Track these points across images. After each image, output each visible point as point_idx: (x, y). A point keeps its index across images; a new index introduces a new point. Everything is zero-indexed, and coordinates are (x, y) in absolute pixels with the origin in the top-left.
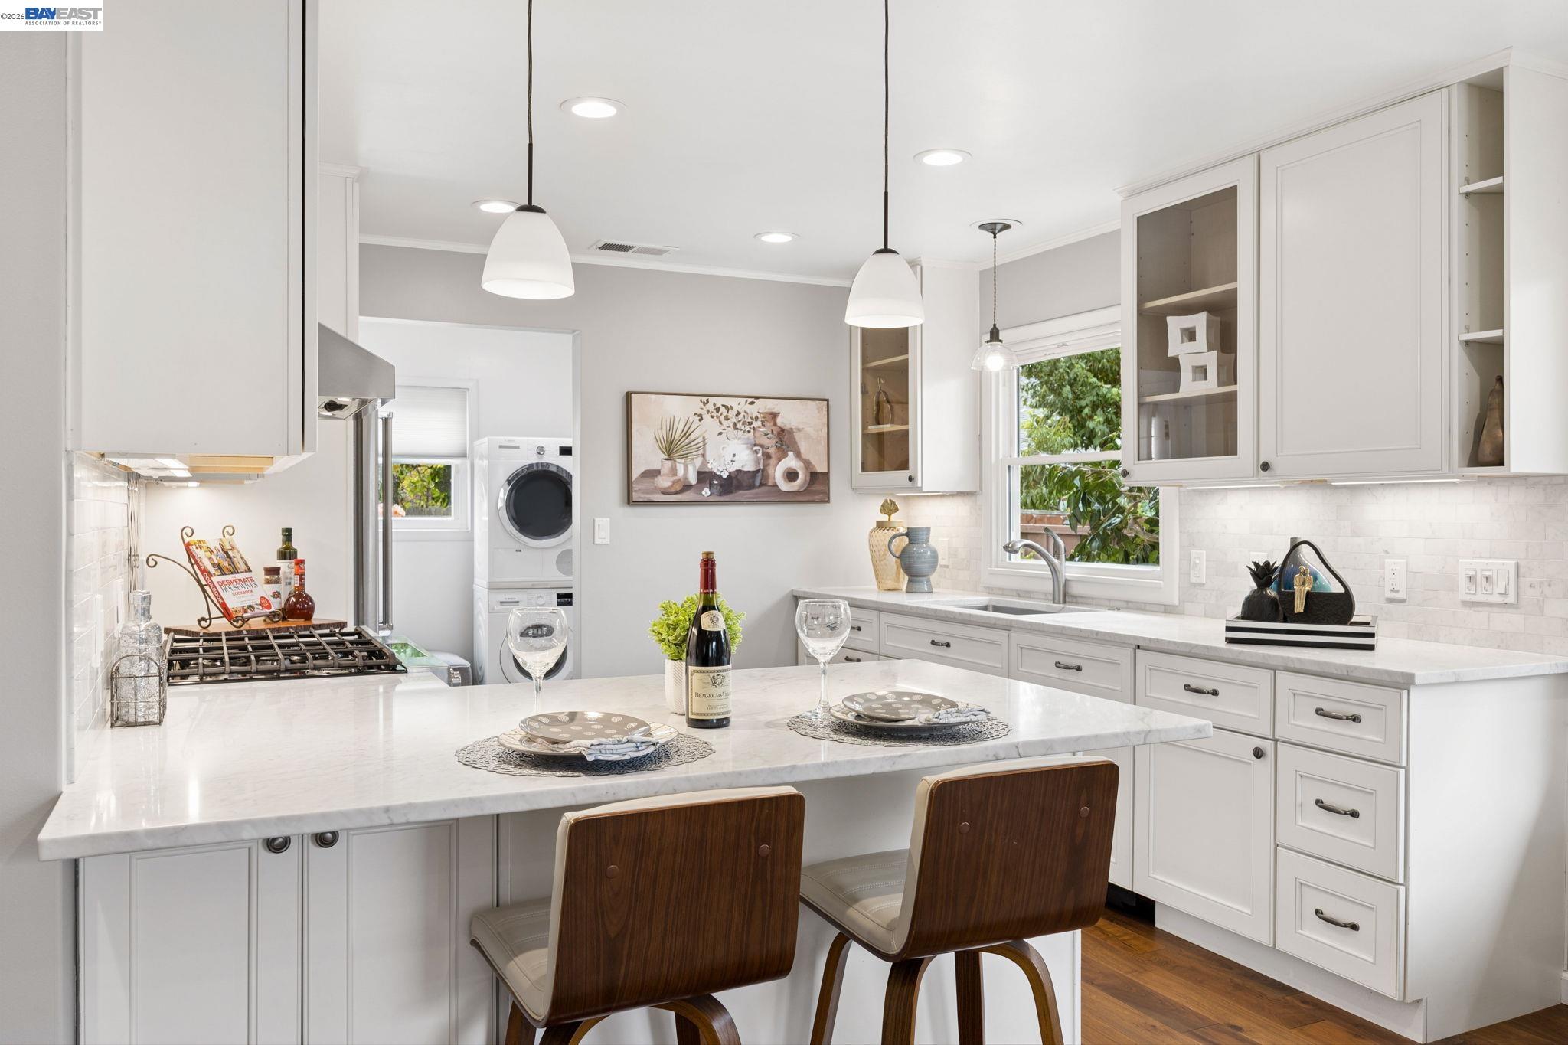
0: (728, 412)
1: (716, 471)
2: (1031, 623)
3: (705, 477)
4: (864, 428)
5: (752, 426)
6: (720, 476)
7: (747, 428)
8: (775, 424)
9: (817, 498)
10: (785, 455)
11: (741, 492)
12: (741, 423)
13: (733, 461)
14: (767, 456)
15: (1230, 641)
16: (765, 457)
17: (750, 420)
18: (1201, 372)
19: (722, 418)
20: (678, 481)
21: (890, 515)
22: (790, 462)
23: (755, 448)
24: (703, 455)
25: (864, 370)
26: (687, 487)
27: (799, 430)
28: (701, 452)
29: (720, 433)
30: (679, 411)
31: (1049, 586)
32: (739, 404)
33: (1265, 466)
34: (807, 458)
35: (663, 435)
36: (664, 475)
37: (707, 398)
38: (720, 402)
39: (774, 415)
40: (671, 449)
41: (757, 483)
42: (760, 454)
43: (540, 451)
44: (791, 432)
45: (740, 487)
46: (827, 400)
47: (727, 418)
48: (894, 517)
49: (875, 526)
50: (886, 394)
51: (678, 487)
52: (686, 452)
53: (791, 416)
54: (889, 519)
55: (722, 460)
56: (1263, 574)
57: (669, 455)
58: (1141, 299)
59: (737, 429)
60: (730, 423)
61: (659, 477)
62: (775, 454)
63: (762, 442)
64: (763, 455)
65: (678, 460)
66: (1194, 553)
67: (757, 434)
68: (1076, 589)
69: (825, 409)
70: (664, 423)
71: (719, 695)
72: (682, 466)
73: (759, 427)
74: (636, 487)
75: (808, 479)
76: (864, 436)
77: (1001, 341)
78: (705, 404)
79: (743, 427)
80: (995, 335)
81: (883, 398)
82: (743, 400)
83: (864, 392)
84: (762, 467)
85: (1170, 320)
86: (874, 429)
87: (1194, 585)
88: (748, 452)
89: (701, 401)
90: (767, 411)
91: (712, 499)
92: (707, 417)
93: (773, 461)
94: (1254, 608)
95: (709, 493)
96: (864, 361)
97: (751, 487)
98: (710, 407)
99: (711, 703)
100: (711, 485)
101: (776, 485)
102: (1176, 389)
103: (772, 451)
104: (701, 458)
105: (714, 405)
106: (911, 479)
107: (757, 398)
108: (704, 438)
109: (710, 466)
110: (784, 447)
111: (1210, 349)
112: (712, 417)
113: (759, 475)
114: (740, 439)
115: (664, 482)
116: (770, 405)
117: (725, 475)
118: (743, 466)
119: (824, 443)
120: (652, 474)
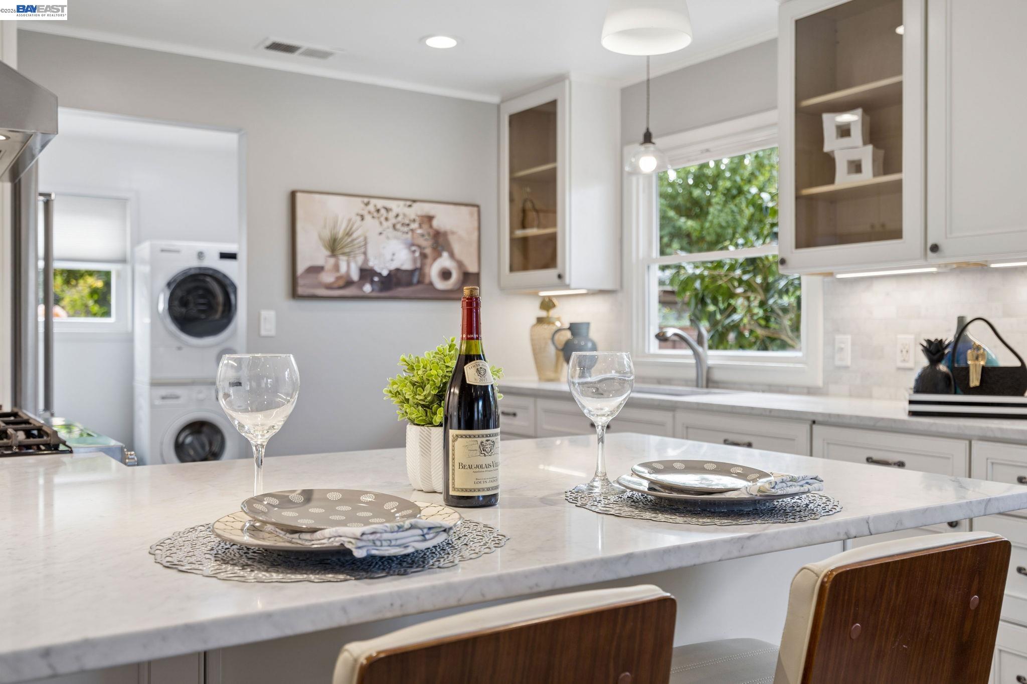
0: (388, 214)
1: (376, 269)
2: (698, 404)
3: (367, 274)
4: (512, 232)
5: (410, 228)
6: (380, 274)
7: (406, 229)
8: (431, 227)
10: (440, 256)
11: (400, 289)
12: (399, 224)
13: (392, 260)
14: (424, 256)
15: (913, 414)
16: (422, 257)
17: (408, 222)
18: (856, 167)
19: (382, 219)
20: (341, 277)
21: (549, 312)
22: (445, 262)
24: (365, 253)
25: (513, 180)
26: (349, 283)
27: (453, 233)
28: (363, 250)
29: (381, 234)
30: (342, 210)
31: (692, 374)
32: (398, 206)
33: (935, 248)
34: (460, 259)
35: (327, 234)
36: (327, 271)
37: (368, 199)
38: (380, 203)
39: (430, 218)
40: (334, 246)
41: (415, 280)
42: (417, 255)
43: (201, 255)
44: (445, 234)
45: (399, 284)
46: (478, 206)
47: (386, 220)
48: (554, 313)
49: (536, 321)
50: (532, 203)
51: (341, 283)
52: (349, 250)
53: (445, 219)
54: (550, 315)
55: (382, 258)
56: (934, 350)
57: (332, 253)
58: (798, 98)
59: (396, 230)
60: (389, 224)
61: (323, 273)
62: (431, 254)
63: (419, 243)
64: (420, 255)
65: (341, 257)
66: (838, 337)
67: (415, 236)
68: (717, 375)
69: (476, 214)
70: (328, 222)
71: (489, 466)
72: (345, 262)
73: (417, 229)
74: (301, 282)
75: (461, 278)
76: (513, 240)
77: (654, 143)
78: (366, 205)
79: (401, 229)
80: (648, 138)
81: (529, 205)
82: (402, 203)
83: (512, 200)
84: (419, 267)
85: (826, 117)
86: (520, 233)
87: (839, 368)
88: (406, 251)
89: (362, 202)
90: (423, 214)
91: (374, 294)
92: (368, 218)
93: (429, 261)
94: (926, 383)
95: (370, 289)
96: (512, 171)
97: (409, 284)
98: (371, 208)
99: (479, 476)
100: (372, 282)
101: (431, 283)
102: (832, 181)
103: (428, 251)
104: (362, 256)
105: (375, 206)
106: (560, 276)
107: (414, 201)
108: (365, 237)
109: (371, 264)
110: (439, 248)
111: (865, 143)
112: (373, 218)
113: (417, 274)
114: (398, 239)
115: (328, 278)
116: (428, 209)
117: (385, 273)
118: (402, 265)
119: (475, 245)
120: (315, 270)
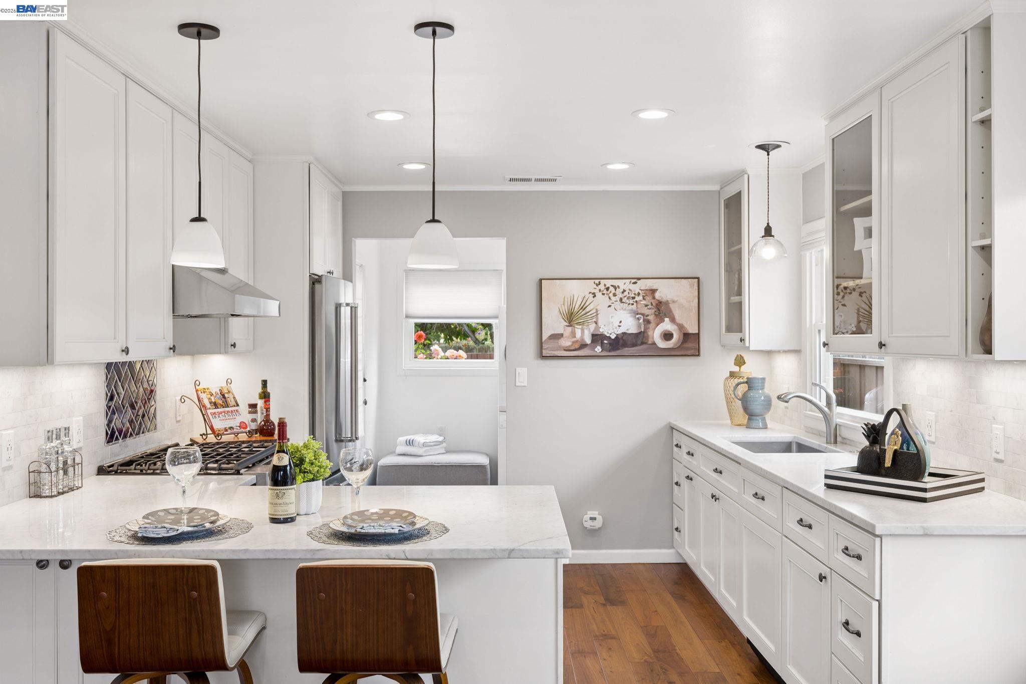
0: (616, 290)
1: (606, 334)
3: (597, 338)
4: (728, 297)
5: (635, 300)
6: (609, 338)
7: (631, 301)
8: (654, 298)
9: (689, 352)
10: (662, 321)
11: (627, 349)
12: (626, 298)
13: (619, 326)
14: (647, 322)
15: (829, 486)
16: (645, 323)
17: (633, 295)
19: (611, 295)
20: (577, 341)
21: (740, 367)
22: (667, 325)
23: (637, 316)
24: (596, 323)
25: (728, 254)
26: (583, 346)
27: (674, 302)
28: (595, 320)
29: (610, 306)
30: (577, 291)
32: (625, 284)
34: (681, 323)
35: (565, 309)
36: (566, 337)
37: (599, 280)
38: (609, 283)
39: (653, 291)
40: (571, 318)
41: (639, 342)
42: (641, 321)
44: (667, 303)
45: (625, 345)
46: (698, 278)
47: (615, 295)
48: (743, 368)
49: (728, 375)
51: (577, 346)
52: (583, 320)
53: (666, 291)
54: (740, 370)
55: (611, 326)
57: (569, 323)
58: (835, 205)
59: (623, 302)
60: (617, 298)
61: (562, 339)
62: (654, 320)
63: (643, 312)
64: (644, 321)
65: (576, 326)
67: (639, 306)
69: (696, 285)
70: (566, 300)
72: (580, 330)
73: (641, 301)
74: (545, 346)
75: (682, 338)
76: (729, 305)
77: (773, 236)
78: (597, 285)
79: (628, 301)
82: (628, 281)
83: (728, 271)
84: (643, 330)
85: (856, 220)
88: (631, 319)
89: (594, 283)
90: (646, 288)
91: (603, 354)
92: (599, 295)
93: (652, 326)
95: (601, 350)
96: (730, 246)
97: (634, 345)
98: (602, 287)
100: (602, 345)
101: (654, 344)
103: (651, 318)
104: (594, 325)
105: (605, 285)
106: (743, 339)
107: (639, 279)
108: (597, 310)
109: (601, 330)
110: (661, 315)
112: (603, 294)
113: (641, 336)
114: (625, 309)
115: (566, 342)
116: (650, 284)
117: (613, 337)
118: (627, 330)
119: (695, 310)
120: (557, 337)
